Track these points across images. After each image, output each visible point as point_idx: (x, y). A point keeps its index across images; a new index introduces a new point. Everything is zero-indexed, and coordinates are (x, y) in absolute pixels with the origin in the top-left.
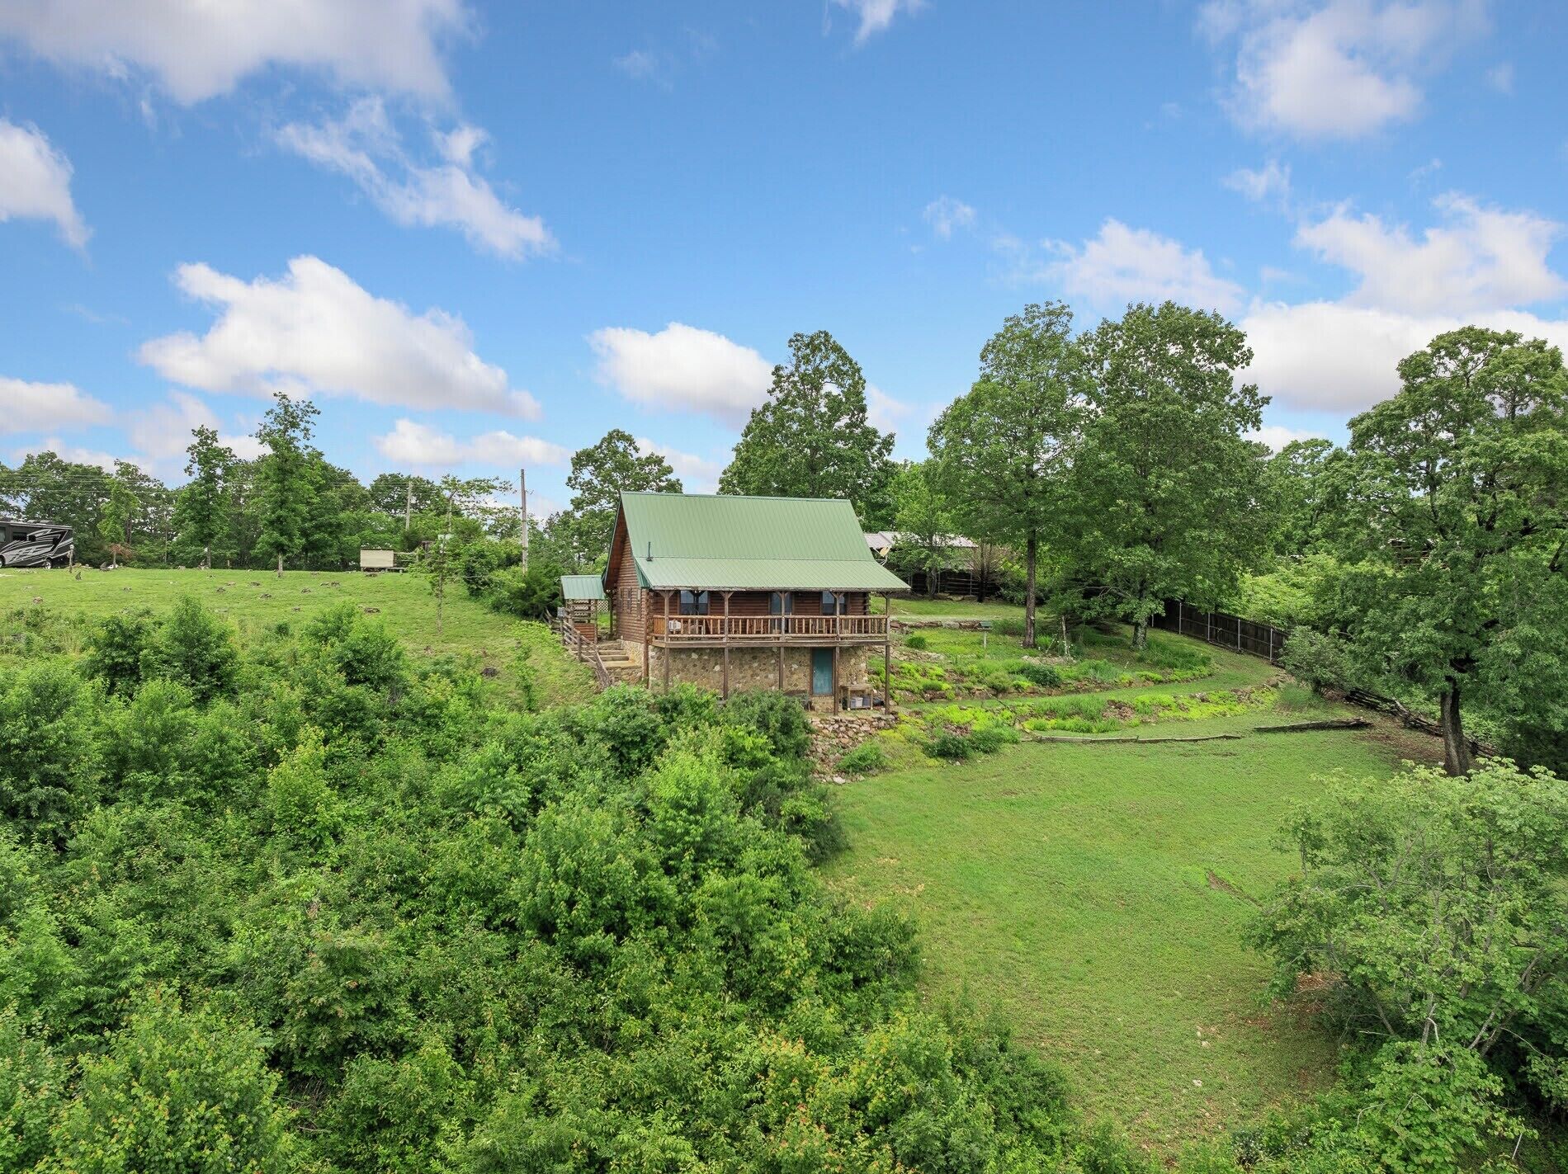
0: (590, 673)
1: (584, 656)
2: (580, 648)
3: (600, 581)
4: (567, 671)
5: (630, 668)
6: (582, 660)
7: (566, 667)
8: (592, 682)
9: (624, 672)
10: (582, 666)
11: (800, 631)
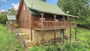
0: (15, 37)
1: (13, 32)
2: (12, 30)
3: (15, 17)
4: (9, 37)
5: (26, 35)
6: (13, 33)
7: (9, 35)
8: (16, 40)
9: (24, 36)
10: (13, 35)
11: (59, 26)
